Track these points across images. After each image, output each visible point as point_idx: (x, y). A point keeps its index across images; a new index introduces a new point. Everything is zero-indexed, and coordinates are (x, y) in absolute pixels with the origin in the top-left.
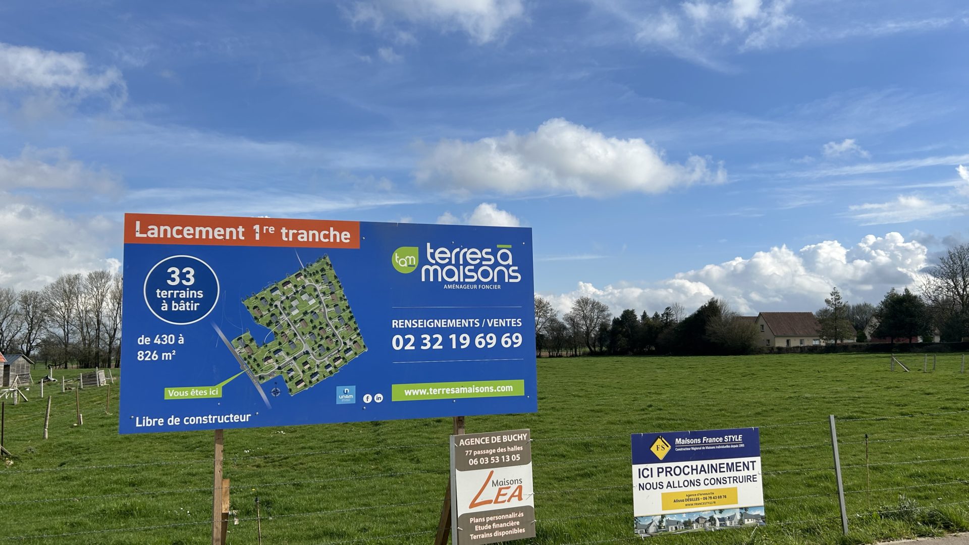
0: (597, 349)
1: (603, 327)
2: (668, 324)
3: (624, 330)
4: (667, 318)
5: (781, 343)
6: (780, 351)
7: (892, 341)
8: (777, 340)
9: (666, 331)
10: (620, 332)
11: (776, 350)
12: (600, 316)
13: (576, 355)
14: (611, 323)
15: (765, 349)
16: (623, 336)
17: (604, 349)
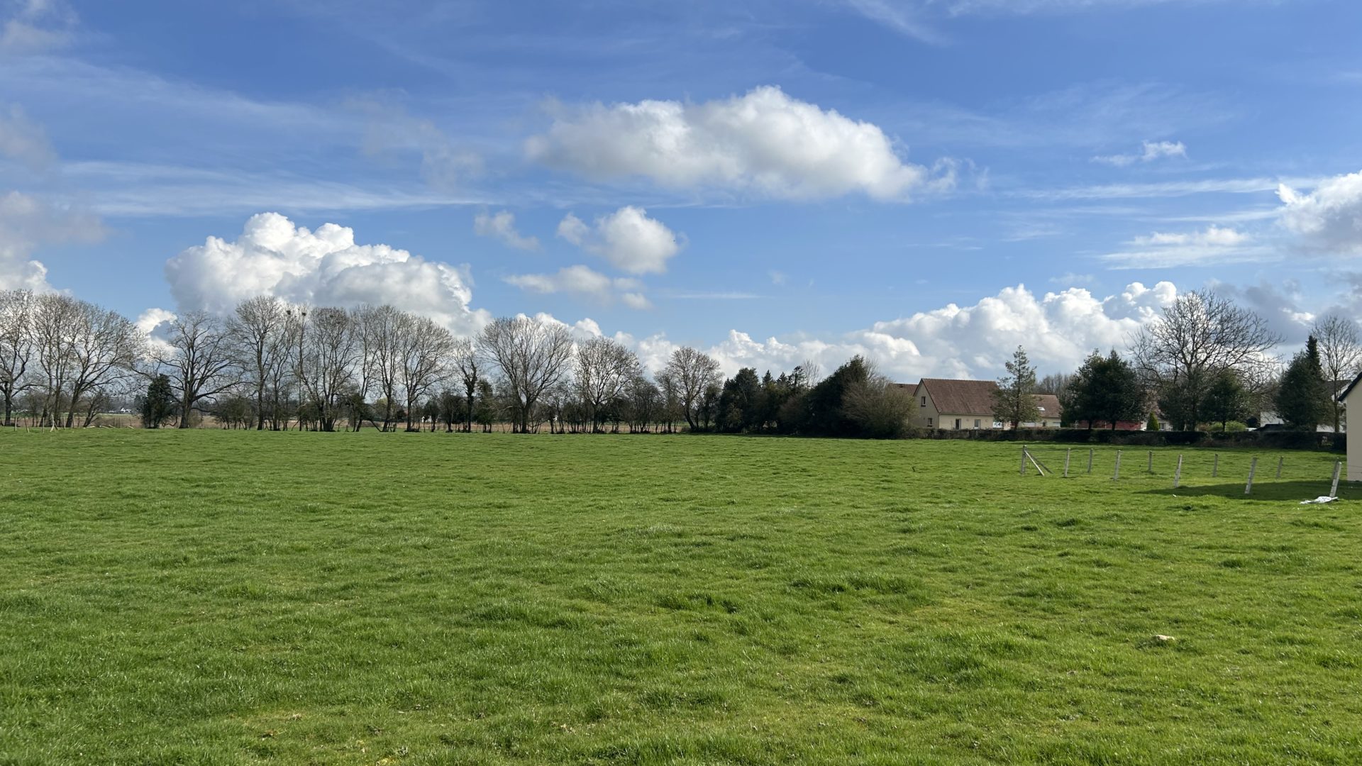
0: (701, 424)
1: (711, 393)
2: (795, 391)
3: (738, 397)
4: (796, 383)
5: (947, 424)
6: (942, 434)
7: (1090, 427)
8: (942, 418)
9: (791, 400)
10: (732, 400)
11: (936, 434)
12: (708, 377)
13: (670, 432)
14: (722, 387)
15: (922, 432)
16: (736, 406)
17: (711, 424)
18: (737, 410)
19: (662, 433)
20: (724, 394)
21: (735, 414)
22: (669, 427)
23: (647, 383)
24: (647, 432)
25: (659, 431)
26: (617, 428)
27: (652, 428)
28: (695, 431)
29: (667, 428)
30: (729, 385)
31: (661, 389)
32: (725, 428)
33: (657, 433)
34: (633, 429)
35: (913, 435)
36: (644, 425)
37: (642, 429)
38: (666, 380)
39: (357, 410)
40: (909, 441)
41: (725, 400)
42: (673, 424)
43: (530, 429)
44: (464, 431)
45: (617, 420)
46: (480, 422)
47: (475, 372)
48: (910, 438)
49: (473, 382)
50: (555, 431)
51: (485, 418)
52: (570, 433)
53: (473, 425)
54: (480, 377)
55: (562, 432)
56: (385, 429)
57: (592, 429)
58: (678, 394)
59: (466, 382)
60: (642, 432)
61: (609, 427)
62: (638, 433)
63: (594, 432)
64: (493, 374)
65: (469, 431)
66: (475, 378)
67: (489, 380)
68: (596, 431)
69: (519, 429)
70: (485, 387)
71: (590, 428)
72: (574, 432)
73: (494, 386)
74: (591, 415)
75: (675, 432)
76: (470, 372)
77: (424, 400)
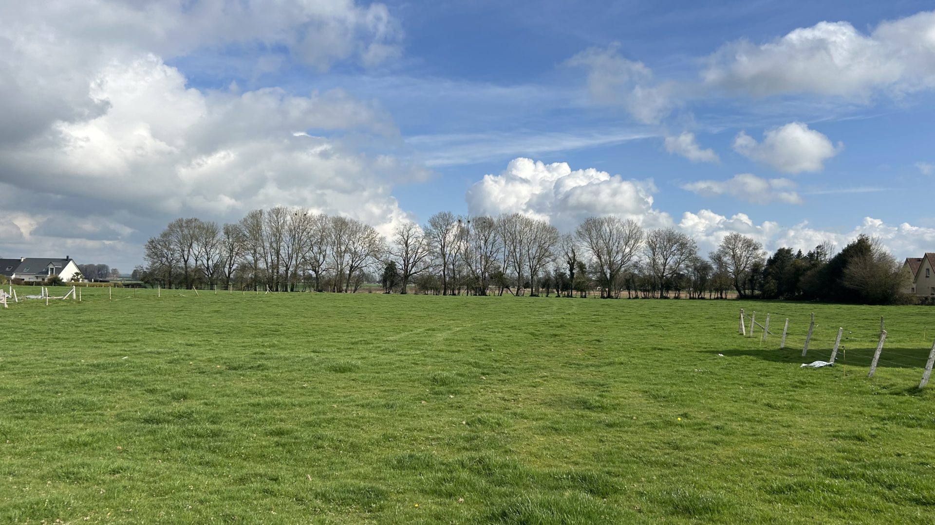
0: (748, 292)
1: (756, 268)
2: (815, 265)
4: (817, 257)
9: (809, 273)
10: (770, 273)
12: (753, 255)
13: (722, 298)
14: (765, 263)
15: (914, 299)
16: (774, 278)
17: (757, 292)
18: (774, 281)
19: (715, 299)
20: (766, 270)
21: (772, 284)
22: (721, 295)
23: (703, 262)
24: (703, 298)
25: (713, 297)
26: (679, 295)
27: (707, 295)
28: (742, 297)
29: (719, 296)
30: (771, 262)
31: (714, 267)
32: (767, 296)
33: (711, 299)
34: (692, 295)
35: (906, 301)
36: (700, 293)
37: (699, 296)
38: (718, 259)
39: (500, 281)
40: (901, 307)
41: (766, 273)
42: (724, 292)
43: (613, 295)
44: (568, 296)
45: (678, 289)
46: (577, 289)
47: (574, 256)
48: (903, 304)
49: (573, 263)
50: (631, 297)
51: (582, 288)
52: (643, 298)
53: (574, 293)
54: (578, 259)
55: (637, 297)
56: (517, 294)
57: (659, 295)
58: (728, 269)
59: (568, 263)
60: (699, 298)
61: (672, 294)
62: (695, 299)
63: (661, 298)
64: (587, 256)
65: (571, 297)
66: (575, 260)
67: (585, 261)
68: (662, 297)
69: (605, 295)
70: (582, 266)
71: (658, 294)
72: (645, 298)
73: (587, 266)
74: (658, 286)
75: (726, 299)
76: (571, 255)
77: (541, 274)
